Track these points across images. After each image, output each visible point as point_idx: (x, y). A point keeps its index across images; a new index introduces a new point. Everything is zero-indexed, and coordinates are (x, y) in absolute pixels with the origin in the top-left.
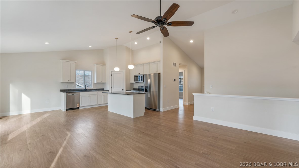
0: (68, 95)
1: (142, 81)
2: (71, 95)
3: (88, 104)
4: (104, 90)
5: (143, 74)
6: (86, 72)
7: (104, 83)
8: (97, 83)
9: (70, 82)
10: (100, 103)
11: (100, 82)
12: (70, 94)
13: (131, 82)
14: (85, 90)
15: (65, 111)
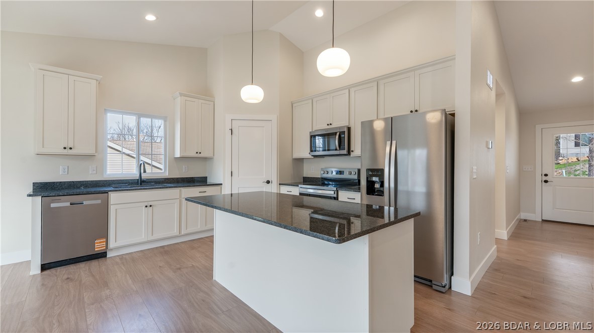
0: (53, 205)
1: (345, 152)
2: (68, 204)
3: (143, 238)
4: (209, 181)
5: (347, 124)
6: (145, 121)
7: (206, 160)
8: (182, 158)
9: (70, 152)
10: (190, 230)
11: (194, 155)
12: (62, 203)
13: (298, 155)
14: (141, 183)
15: (39, 271)
